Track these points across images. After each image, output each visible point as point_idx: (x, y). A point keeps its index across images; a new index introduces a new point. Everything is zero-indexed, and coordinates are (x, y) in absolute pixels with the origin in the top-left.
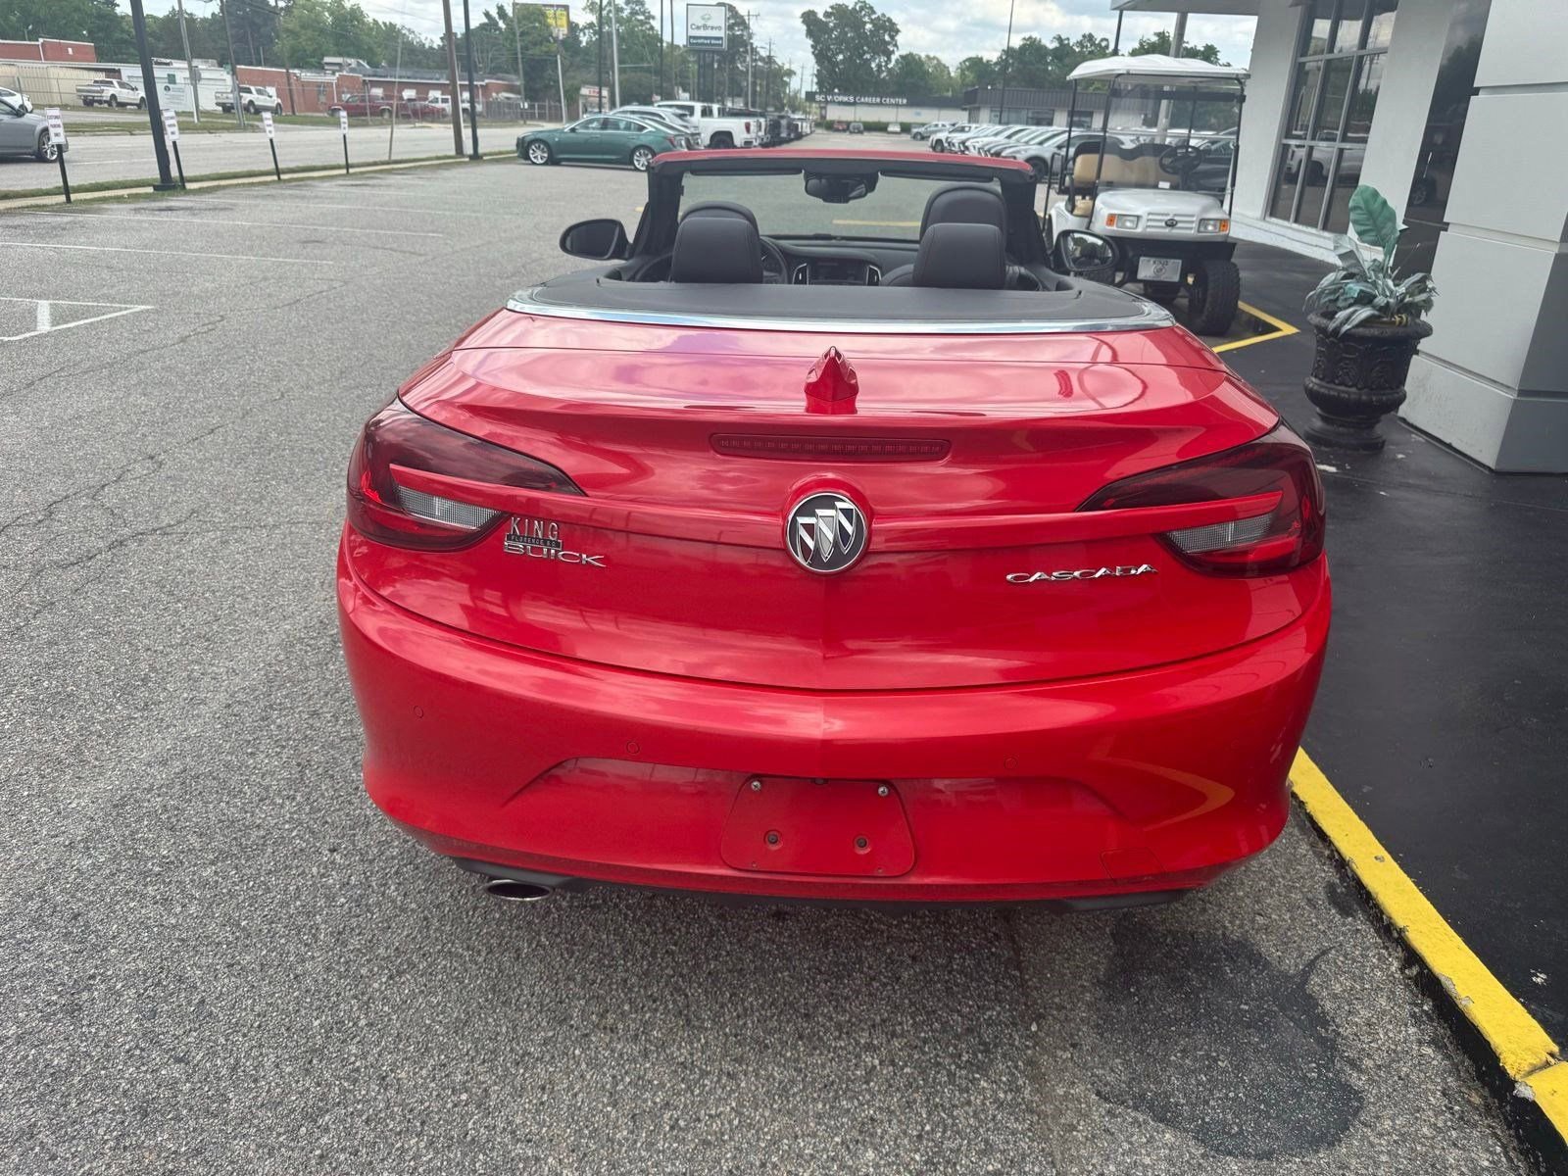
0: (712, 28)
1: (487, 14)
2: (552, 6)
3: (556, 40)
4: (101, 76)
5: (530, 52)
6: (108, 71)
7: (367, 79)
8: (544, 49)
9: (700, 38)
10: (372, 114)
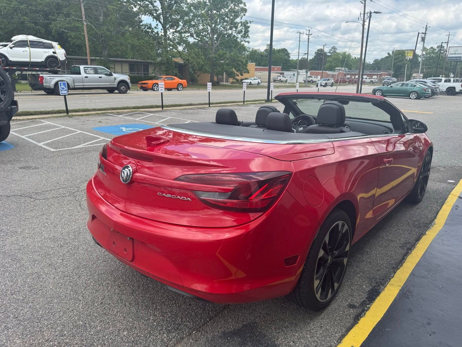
0: (458, 54)
1: (389, 54)
2: (407, 50)
3: (406, 60)
4: (279, 75)
5: (397, 64)
6: (281, 73)
7: (346, 73)
8: (403, 63)
9: (453, 57)
10: (342, 83)
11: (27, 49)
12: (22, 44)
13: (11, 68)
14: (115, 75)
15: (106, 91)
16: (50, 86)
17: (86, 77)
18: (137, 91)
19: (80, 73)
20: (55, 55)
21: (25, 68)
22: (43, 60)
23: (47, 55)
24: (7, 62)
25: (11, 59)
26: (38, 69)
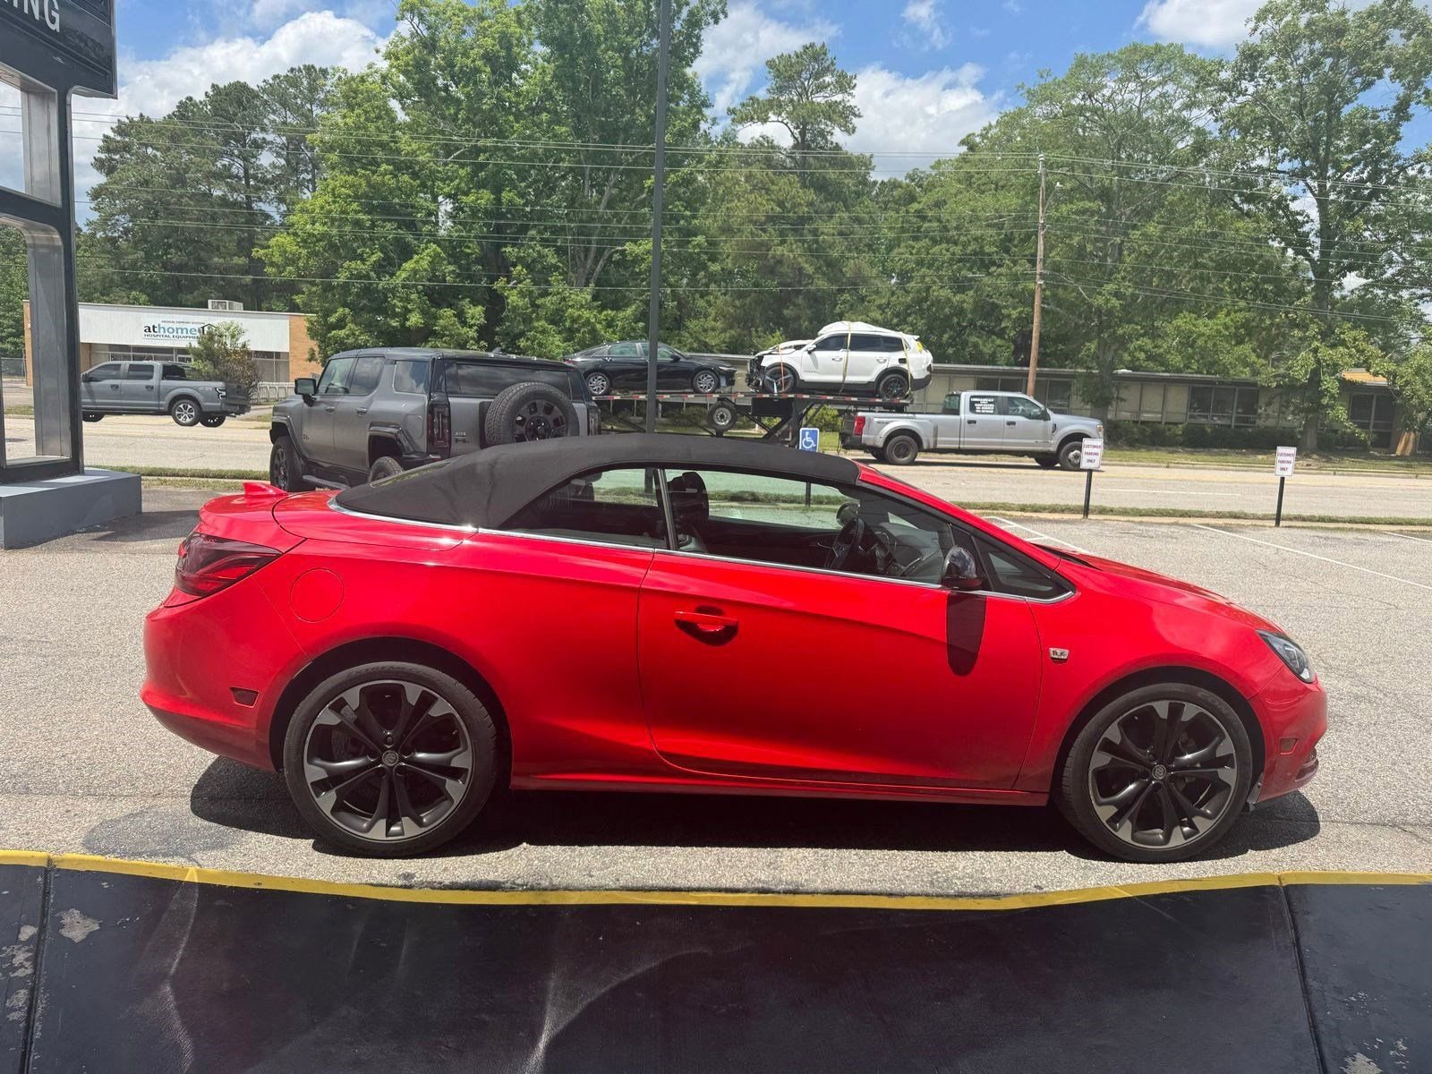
11: (842, 354)
12: (837, 342)
13: (799, 396)
14: (1055, 418)
15: (1032, 462)
16: (874, 440)
17: (970, 422)
18: (1168, 467)
19: (956, 412)
20: (904, 366)
21: (829, 398)
22: (872, 378)
23: (883, 367)
24: (795, 383)
25: (806, 376)
26: (855, 399)
